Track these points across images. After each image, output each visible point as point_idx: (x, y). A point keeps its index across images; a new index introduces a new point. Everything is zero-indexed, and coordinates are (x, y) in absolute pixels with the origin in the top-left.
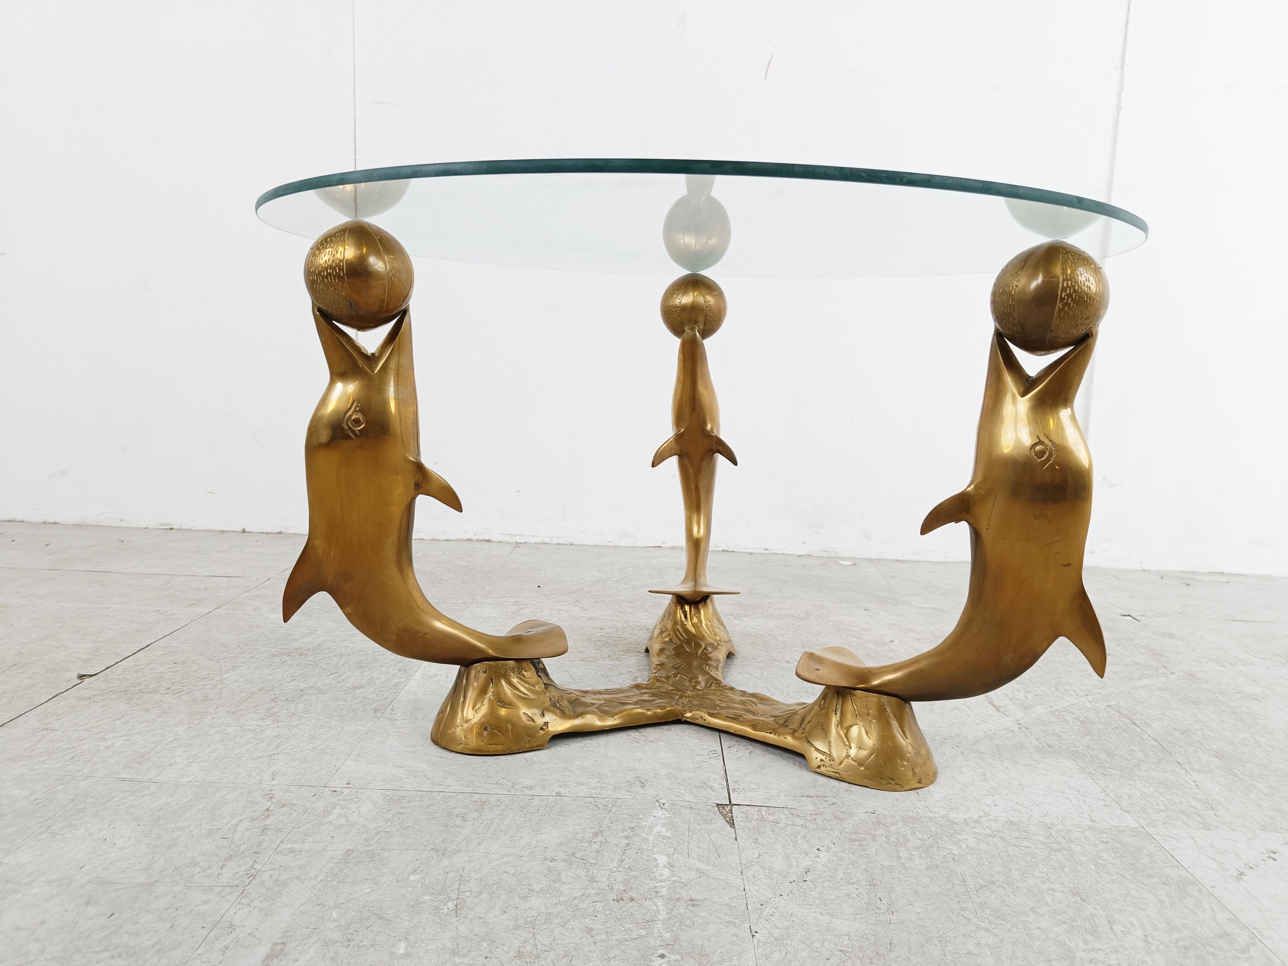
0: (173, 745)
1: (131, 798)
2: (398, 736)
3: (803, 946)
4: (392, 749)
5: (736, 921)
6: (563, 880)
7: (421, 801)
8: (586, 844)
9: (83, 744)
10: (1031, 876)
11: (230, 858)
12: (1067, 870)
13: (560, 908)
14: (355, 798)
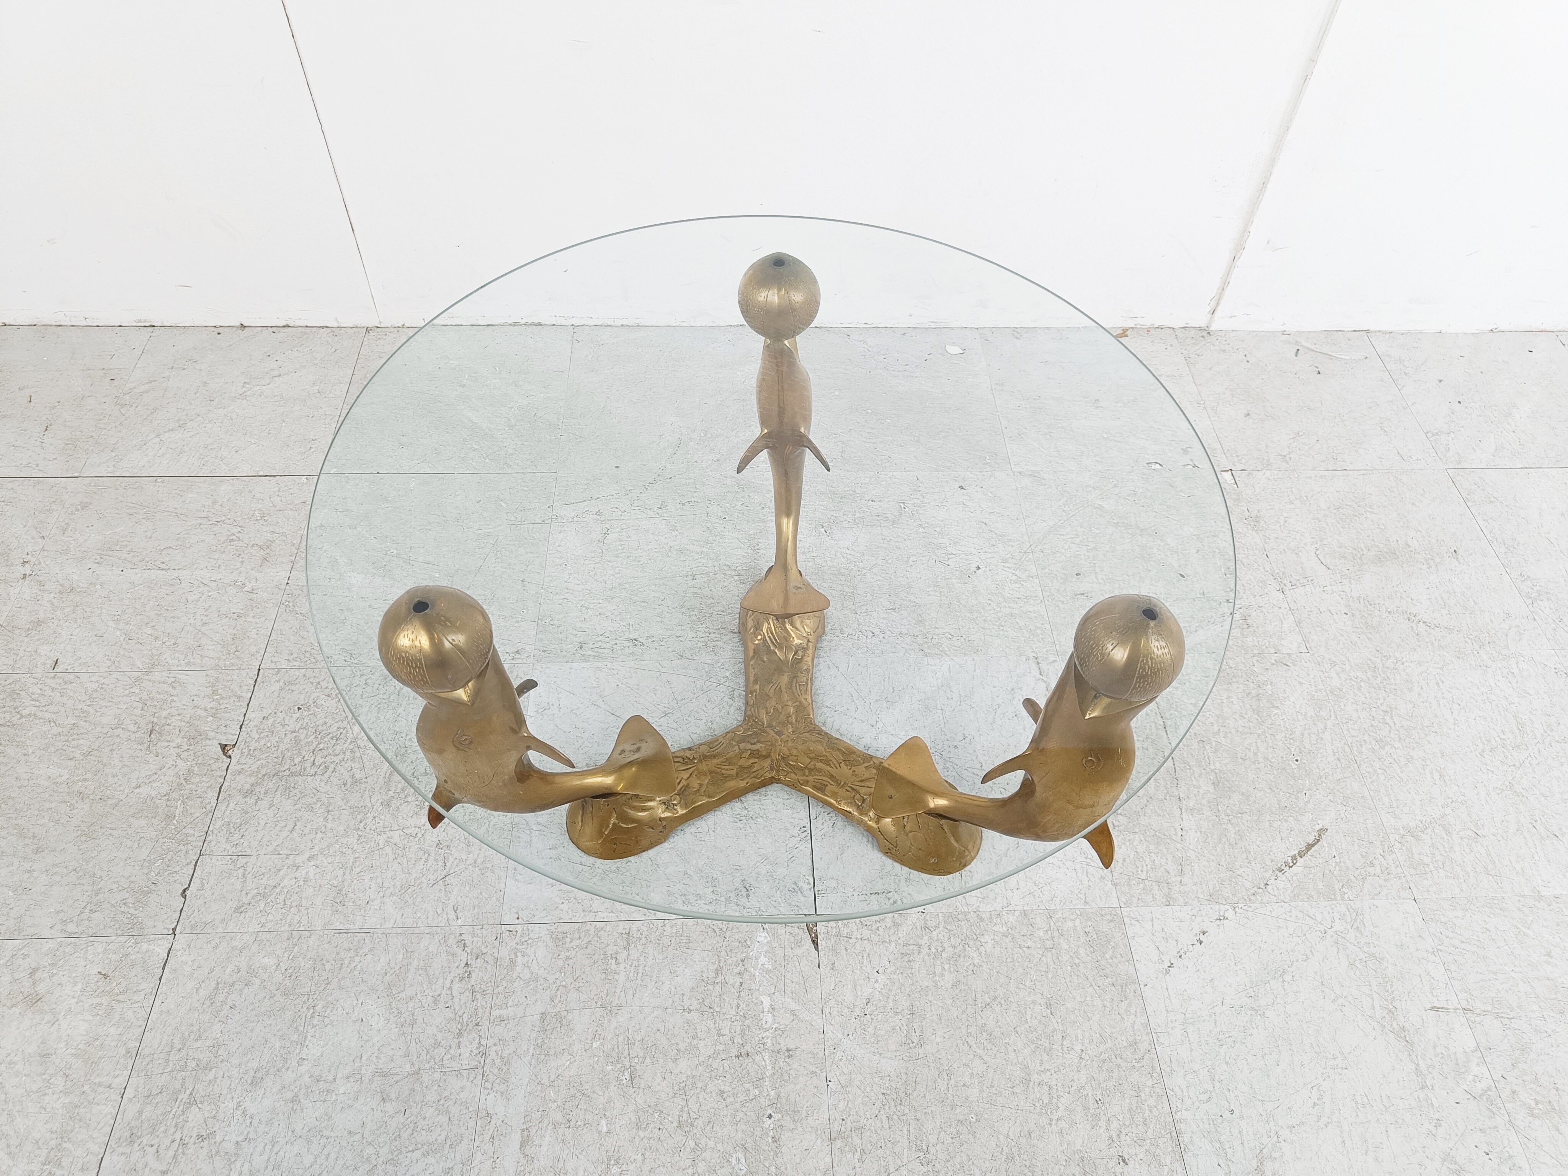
0: (358, 870)
1: (357, 959)
2: (540, 831)
3: (859, 1092)
4: (539, 854)
5: (817, 1070)
6: (699, 1035)
7: (580, 938)
8: (711, 987)
9: (283, 878)
10: (1023, 987)
11: (460, 1034)
12: (1050, 976)
13: (701, 1069)
14: (529, 939)
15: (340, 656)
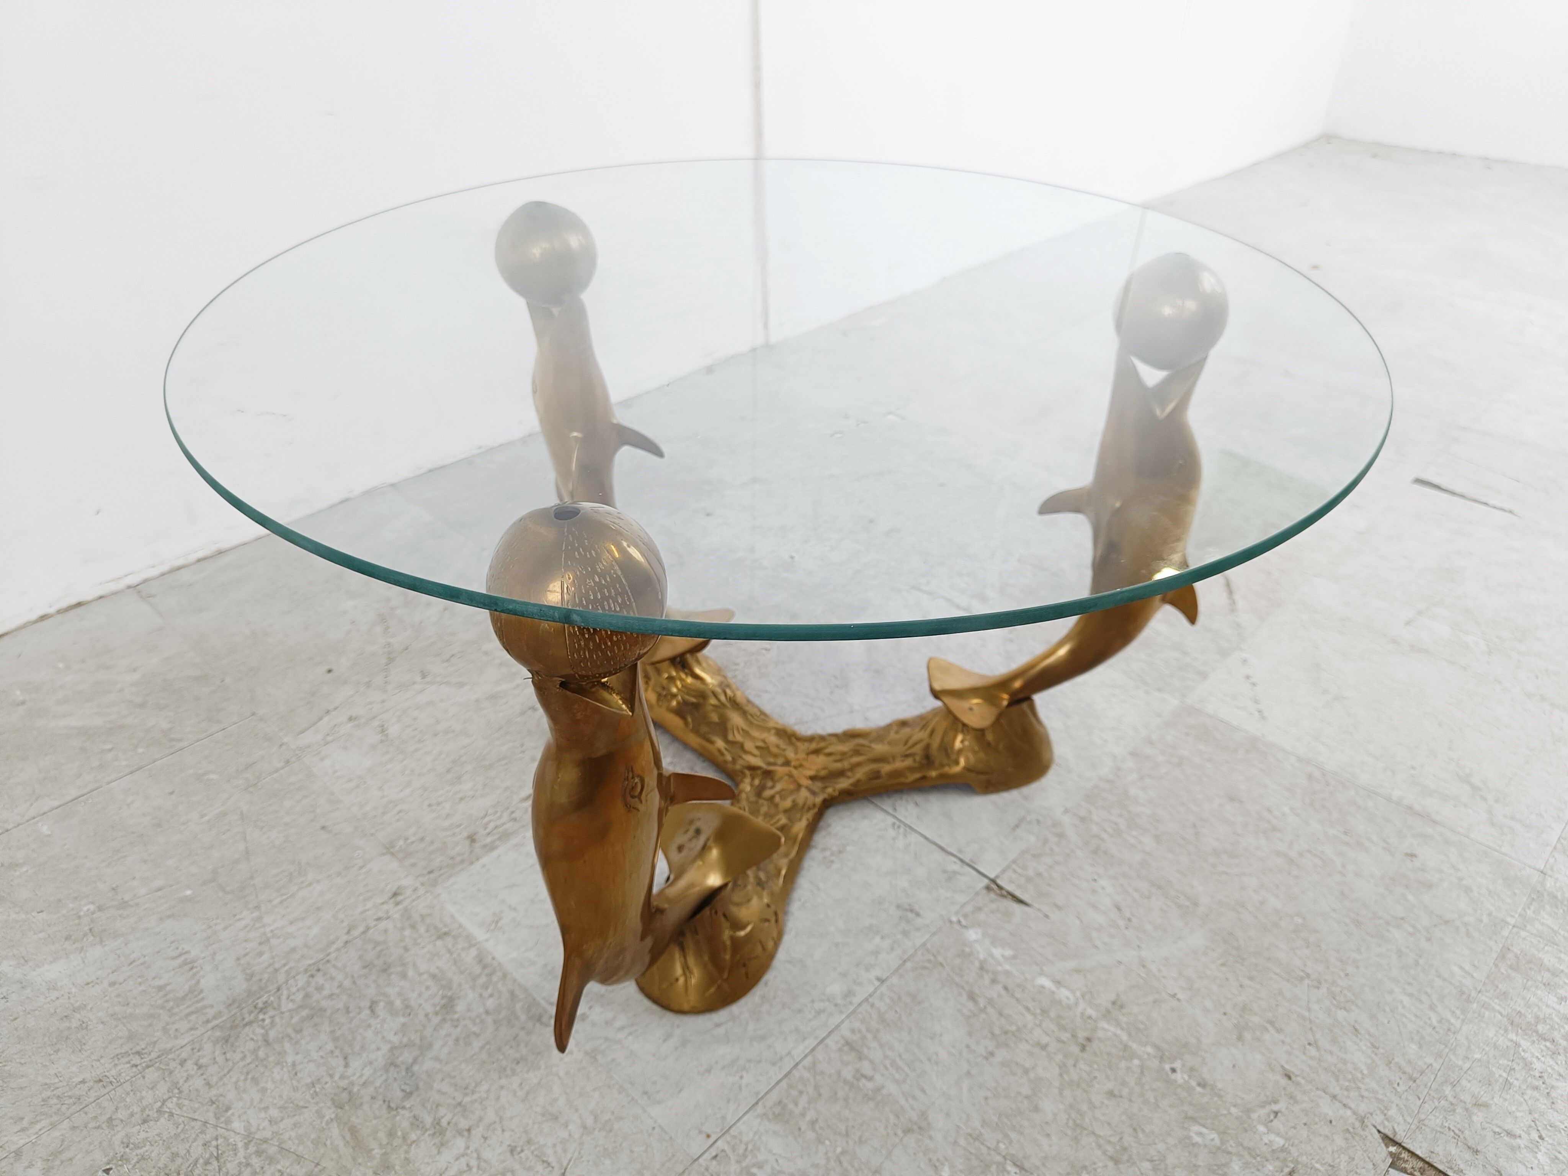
4: (657, 1056)
6: (1027, 1065)
8: (983, 1017)
14: (746, 1145)
15: (119, 1067)
